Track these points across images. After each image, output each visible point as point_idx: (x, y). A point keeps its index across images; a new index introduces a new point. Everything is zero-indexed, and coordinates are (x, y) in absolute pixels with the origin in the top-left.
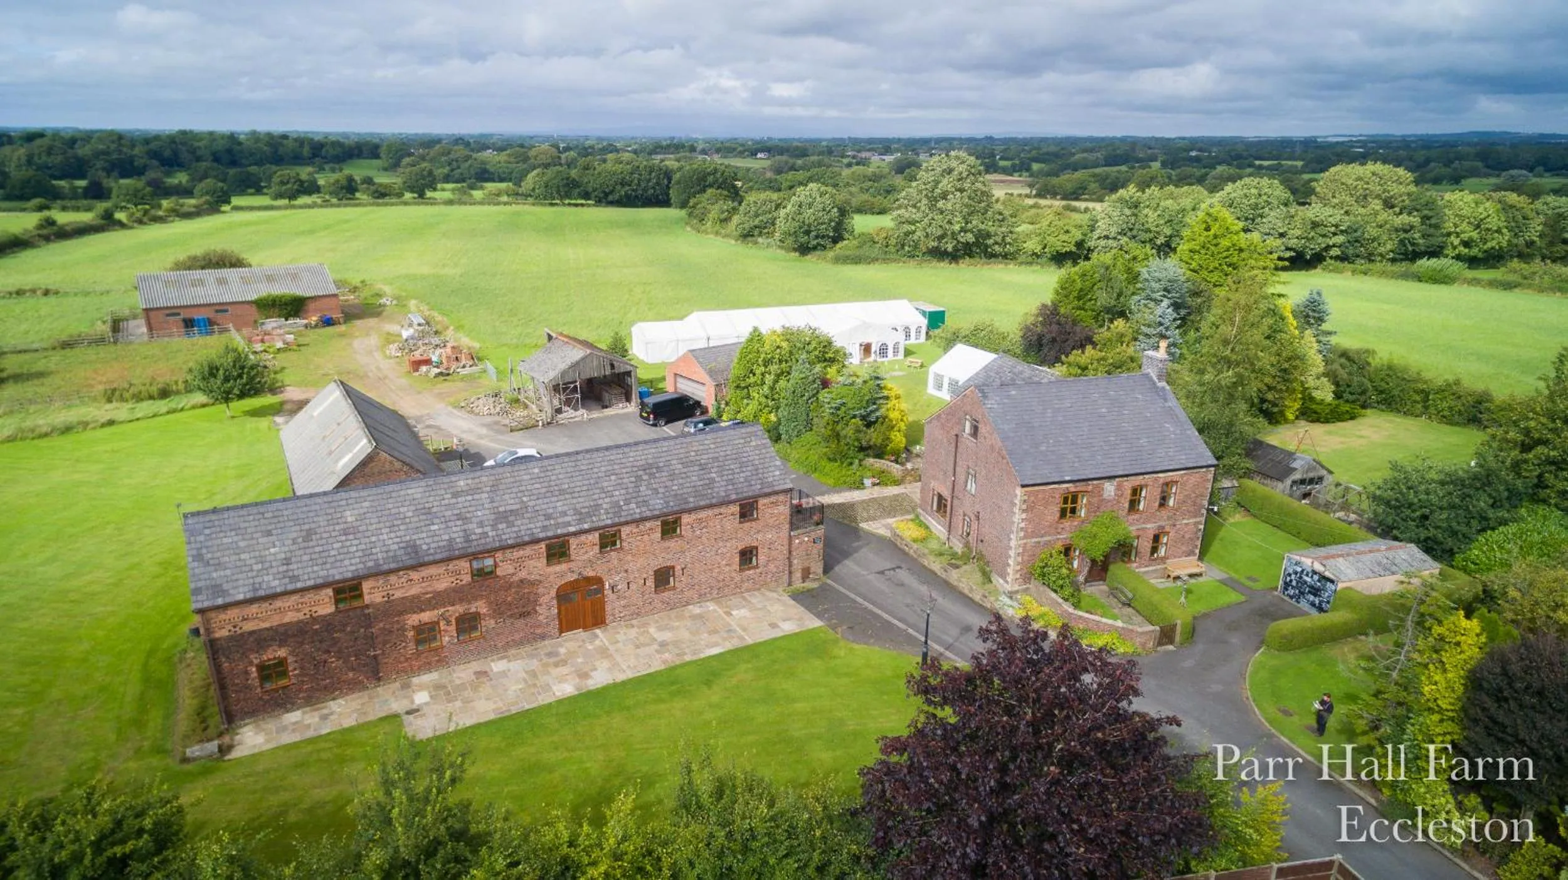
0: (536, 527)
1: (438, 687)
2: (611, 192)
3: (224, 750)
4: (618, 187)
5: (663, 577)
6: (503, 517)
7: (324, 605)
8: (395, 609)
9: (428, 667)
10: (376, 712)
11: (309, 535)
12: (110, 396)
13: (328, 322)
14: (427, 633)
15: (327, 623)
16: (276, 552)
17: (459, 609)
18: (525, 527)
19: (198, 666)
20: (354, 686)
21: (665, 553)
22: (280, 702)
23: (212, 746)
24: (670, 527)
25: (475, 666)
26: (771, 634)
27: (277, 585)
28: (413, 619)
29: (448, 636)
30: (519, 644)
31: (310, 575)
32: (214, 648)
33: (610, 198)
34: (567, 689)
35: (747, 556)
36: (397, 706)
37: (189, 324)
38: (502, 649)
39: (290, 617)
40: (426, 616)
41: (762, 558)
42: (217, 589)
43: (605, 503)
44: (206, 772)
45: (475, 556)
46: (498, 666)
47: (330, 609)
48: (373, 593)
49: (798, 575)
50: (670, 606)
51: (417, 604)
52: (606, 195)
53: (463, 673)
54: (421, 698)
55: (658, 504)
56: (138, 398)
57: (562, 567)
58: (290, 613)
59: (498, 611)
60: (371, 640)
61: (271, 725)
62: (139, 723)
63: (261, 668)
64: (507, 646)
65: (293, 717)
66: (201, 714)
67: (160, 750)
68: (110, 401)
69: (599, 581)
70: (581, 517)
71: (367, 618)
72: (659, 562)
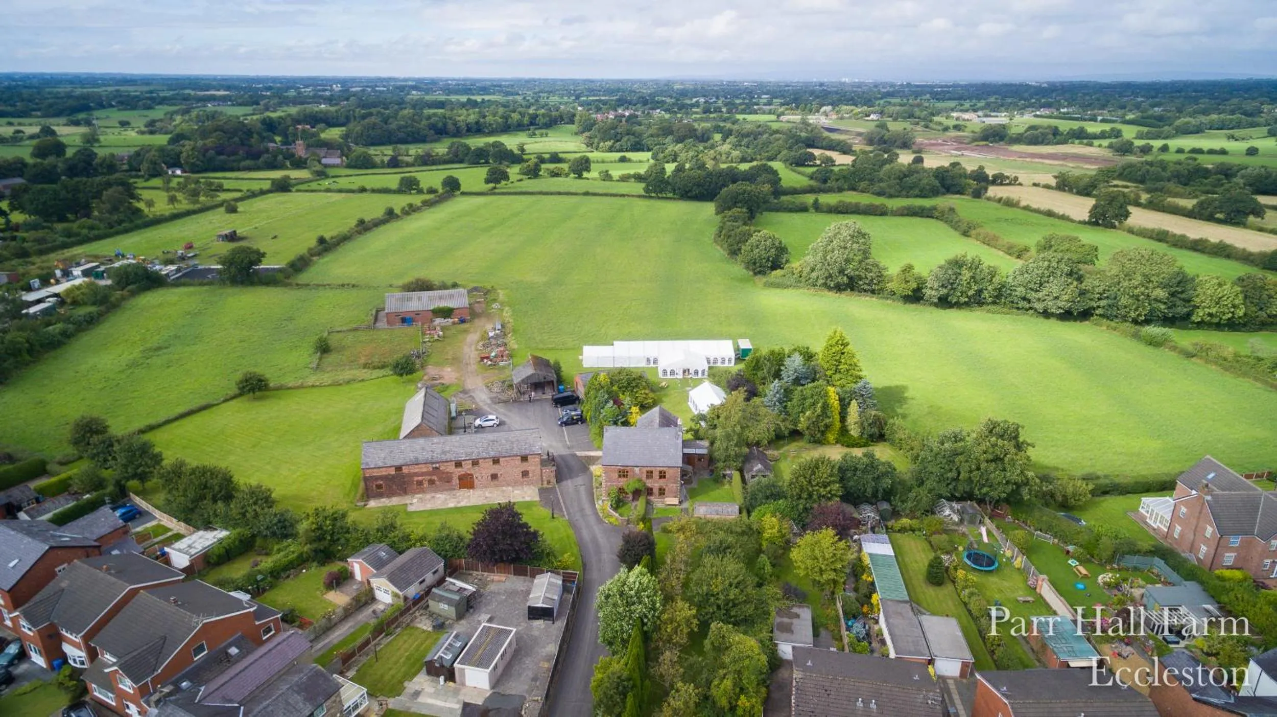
0: (452, 457)
1: (420, 498)
2: (690, 191)
3: (365, 505)
4: (695, 188)
5: (494, 477)
6: (444, 452)
7: (392, 472)
8: (411, 475)
9: (419, 493)
10: (403, 502)
11: (391, 452)
12: (365, 366)
13: (463, 321)
14: (420, 483)
15: (393, 476)
16: (383, 455)
17: (429, 478)
18: (449, 456)
19: (362, 484)
20: (400, 495)
21: (495, 469)
22: (380, 495)
23: (362, 504)
24: (496, 461)
25: (433, 494)
26: (521, 500)
27: (381, 464)
28: (416, 479)
29: (426, 485)
30: (447, 490)
31: (389, 463)
32: (366, 479)
33: (689, 195)
34: (451, 505)
35: (525, 474)
36: (408, 502)
37: (404, 320)
38: (442, 491)
39: (384, 473)
40: (420, 478)
41: (530, 475)
42: (367, 464)
43: (476, 451)
44: (360, 509)
45: (433, 463)
46: (438, 496)
47: (394, 473)
48: (405, 470)
49: (545, 483)
50: (497, 486)
51: (417, 474)
52: (687, 192)
53: (428, 496)
54: (415, 501)
55: (492, 454)
56: (375, 368)
57: (459, 469)
58: (384, 472)
59: (440, 479)
60: (404, 483)
61: (377, 501)
62: (348, 495)
63: (376, 485)
64: (443, 490)
65: (383, 500)
66: (362, 496)
67: (351, 502)
68: (364, 368)
69: (472, 475)
70: (467, 454)
71: (403, 476)
72: (493, 471)
